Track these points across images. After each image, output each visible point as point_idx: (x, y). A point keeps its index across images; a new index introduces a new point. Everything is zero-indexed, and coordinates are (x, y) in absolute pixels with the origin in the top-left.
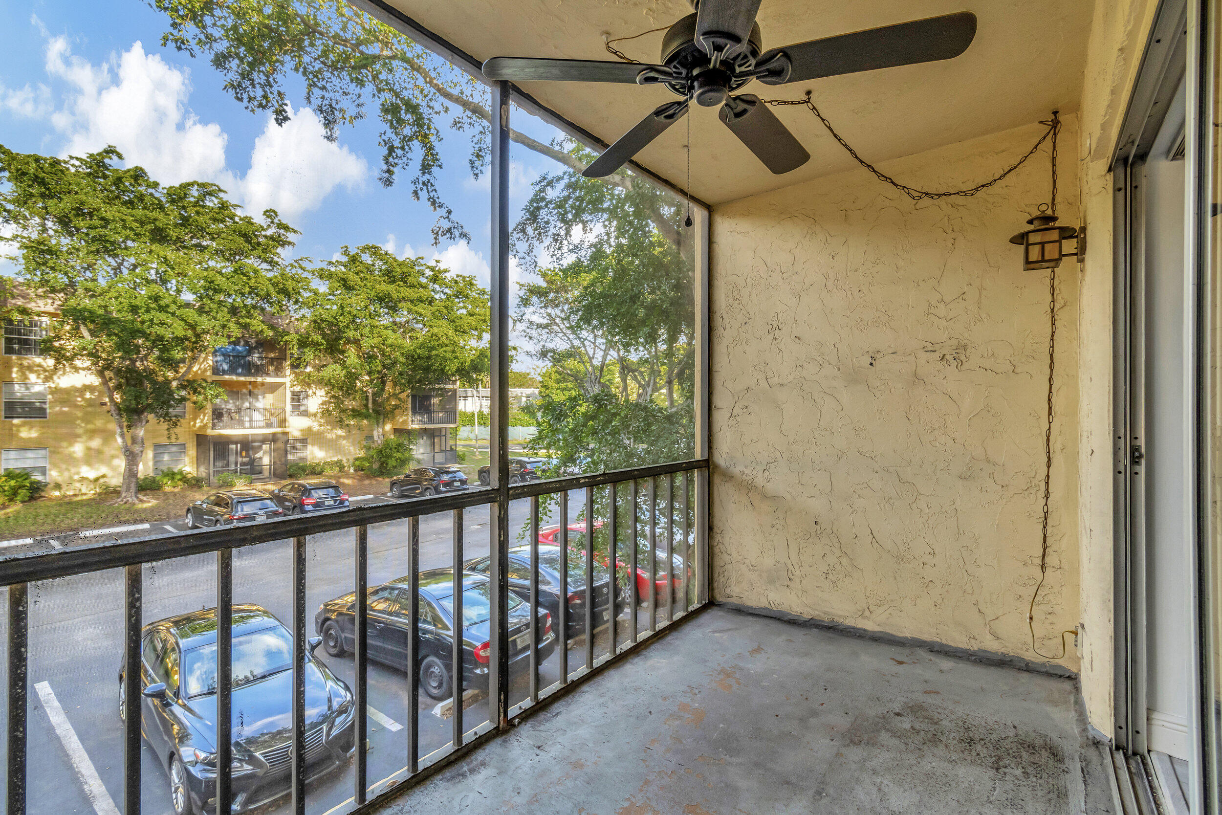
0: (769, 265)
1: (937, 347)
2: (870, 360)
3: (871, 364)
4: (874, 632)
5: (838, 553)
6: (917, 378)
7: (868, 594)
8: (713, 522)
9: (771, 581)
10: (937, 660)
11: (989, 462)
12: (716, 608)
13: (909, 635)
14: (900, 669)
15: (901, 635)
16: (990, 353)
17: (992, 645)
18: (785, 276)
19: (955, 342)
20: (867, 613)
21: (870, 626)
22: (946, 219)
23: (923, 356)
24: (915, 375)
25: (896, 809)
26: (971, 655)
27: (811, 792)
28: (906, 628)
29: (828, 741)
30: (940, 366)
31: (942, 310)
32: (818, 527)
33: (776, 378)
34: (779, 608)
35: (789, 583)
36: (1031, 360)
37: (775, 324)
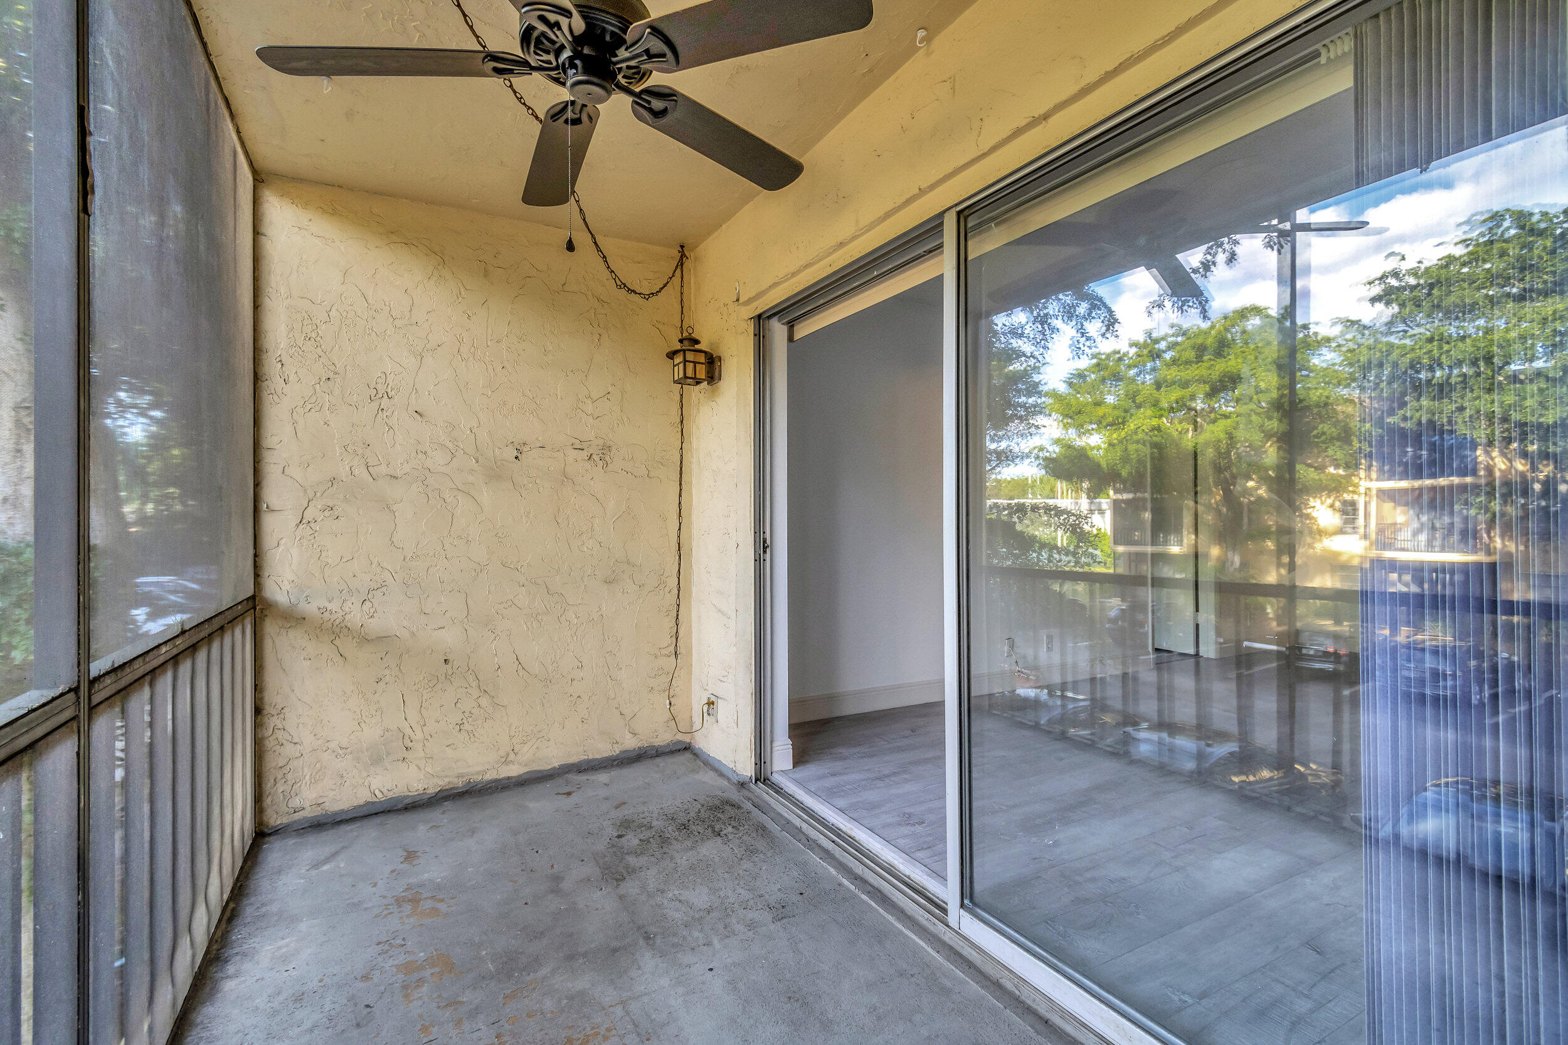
0: (370, 301)
1: (584, 445)
2: (515, 453)
3: (516, 458)
4: (519, 776)
5: (475, 693)
6: (566, 477)
7: (512, 734)
8: (262, 699)
9: (377, 760)
10: (593, 777)
11: (629, 563)
12: (271, 838)
13: (556, 765)
14: (574, 799)
15: (549, 767)
16: (630, 456)
17: (630, 743)
18: (398, 323)
19: (601, 442)
20: (512, 757)
21: (514, 770)
22: (593, 311)
23: (573, 454)
24: (564, 474)
25: (705, 906)
26: (615, 760)
27: (641, 942)
28: (553, 756)
29: (599, 893)
30: (588, 465)
31: (589, 407)
32: (449, 667)
33: (384, 466)
34: (390, 795)
35: (406, 754)
36: (660, 466)
37: (382, 389)
